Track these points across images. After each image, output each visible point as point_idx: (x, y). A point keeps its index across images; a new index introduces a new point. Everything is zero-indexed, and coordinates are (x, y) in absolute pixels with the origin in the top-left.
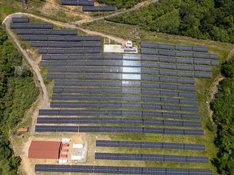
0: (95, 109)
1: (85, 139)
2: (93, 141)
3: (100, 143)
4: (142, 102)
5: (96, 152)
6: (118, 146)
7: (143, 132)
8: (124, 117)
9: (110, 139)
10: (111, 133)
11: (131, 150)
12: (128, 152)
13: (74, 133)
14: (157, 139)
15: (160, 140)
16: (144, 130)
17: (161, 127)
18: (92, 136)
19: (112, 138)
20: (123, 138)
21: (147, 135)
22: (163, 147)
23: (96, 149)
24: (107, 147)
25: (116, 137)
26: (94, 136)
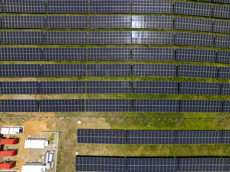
0: (74, 63)
1: (54, 125)
2: (71, 131)
3: (85, 136)
4: (175, 48)
5: (77, 153)
6: (126, 141)
7: (180, 110)
8: (137, 79)
9: (107, 127)
10: (110, 113)
11: (153, 148)
12: (148, 153)
13: (29, 114)
14: (209, 124)
15: (212, 126)
16: (180, 107)
17: (216, 97)
18: (69, 121)
19: (112, 123)
20: (136, 123)
21: (186, 115)
22: (221, 141)
23: (77, 147)
24: (101, 144)
25: (121, 121)
26: (74, 119)
